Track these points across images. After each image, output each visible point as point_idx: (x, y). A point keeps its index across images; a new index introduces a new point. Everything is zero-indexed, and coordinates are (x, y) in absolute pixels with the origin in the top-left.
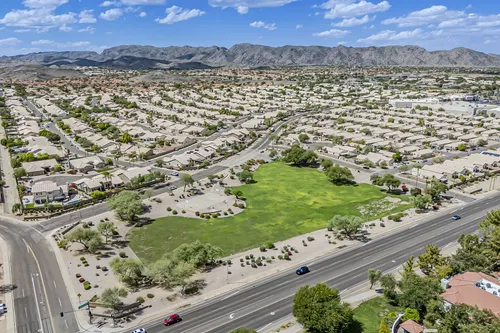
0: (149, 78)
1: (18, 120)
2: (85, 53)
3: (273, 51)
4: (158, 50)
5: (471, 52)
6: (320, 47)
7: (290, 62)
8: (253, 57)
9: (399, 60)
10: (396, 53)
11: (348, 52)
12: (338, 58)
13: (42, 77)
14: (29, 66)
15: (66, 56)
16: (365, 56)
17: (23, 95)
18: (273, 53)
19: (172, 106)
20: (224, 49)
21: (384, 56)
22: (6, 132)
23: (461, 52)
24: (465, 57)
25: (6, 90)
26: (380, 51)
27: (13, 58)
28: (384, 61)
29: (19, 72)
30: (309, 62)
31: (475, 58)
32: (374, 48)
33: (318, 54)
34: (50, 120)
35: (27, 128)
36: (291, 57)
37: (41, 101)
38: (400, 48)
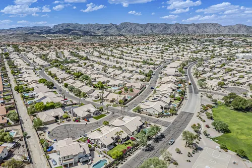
0: (84, 40)
1: (21, 69)
2: (44, 27)
3: (141, 26)
4: (82, 25)
5: (245, 26)
6: (166, 24)
7: (151, 31)
8: (131, 29)
9: (208, 30)
10: (206, 27)
11: (181, 26)
12: (176, 30)
13: (26, 40)
14: (18, 34)
15: (35, 29)
16: (190, 28)
17: (18, 51)
18: (142, 27)
19: (108, 59)
20: (116, 25)
21: (200, 29)
22: (15, 78)
23: (240, 26)
24: (242, 29)
25: (8, 48)
26: (198, 26)
27: (8, 30)
28: (200, 31)
29: (13, 37)
30: (161, 31)
31: (248, 29)
32: (194, 24)
33: (165, 28)
34: (40, 69)
35: (30, 76)
36: (151, 29)
37: (30, 55)
38: (208, 24)
